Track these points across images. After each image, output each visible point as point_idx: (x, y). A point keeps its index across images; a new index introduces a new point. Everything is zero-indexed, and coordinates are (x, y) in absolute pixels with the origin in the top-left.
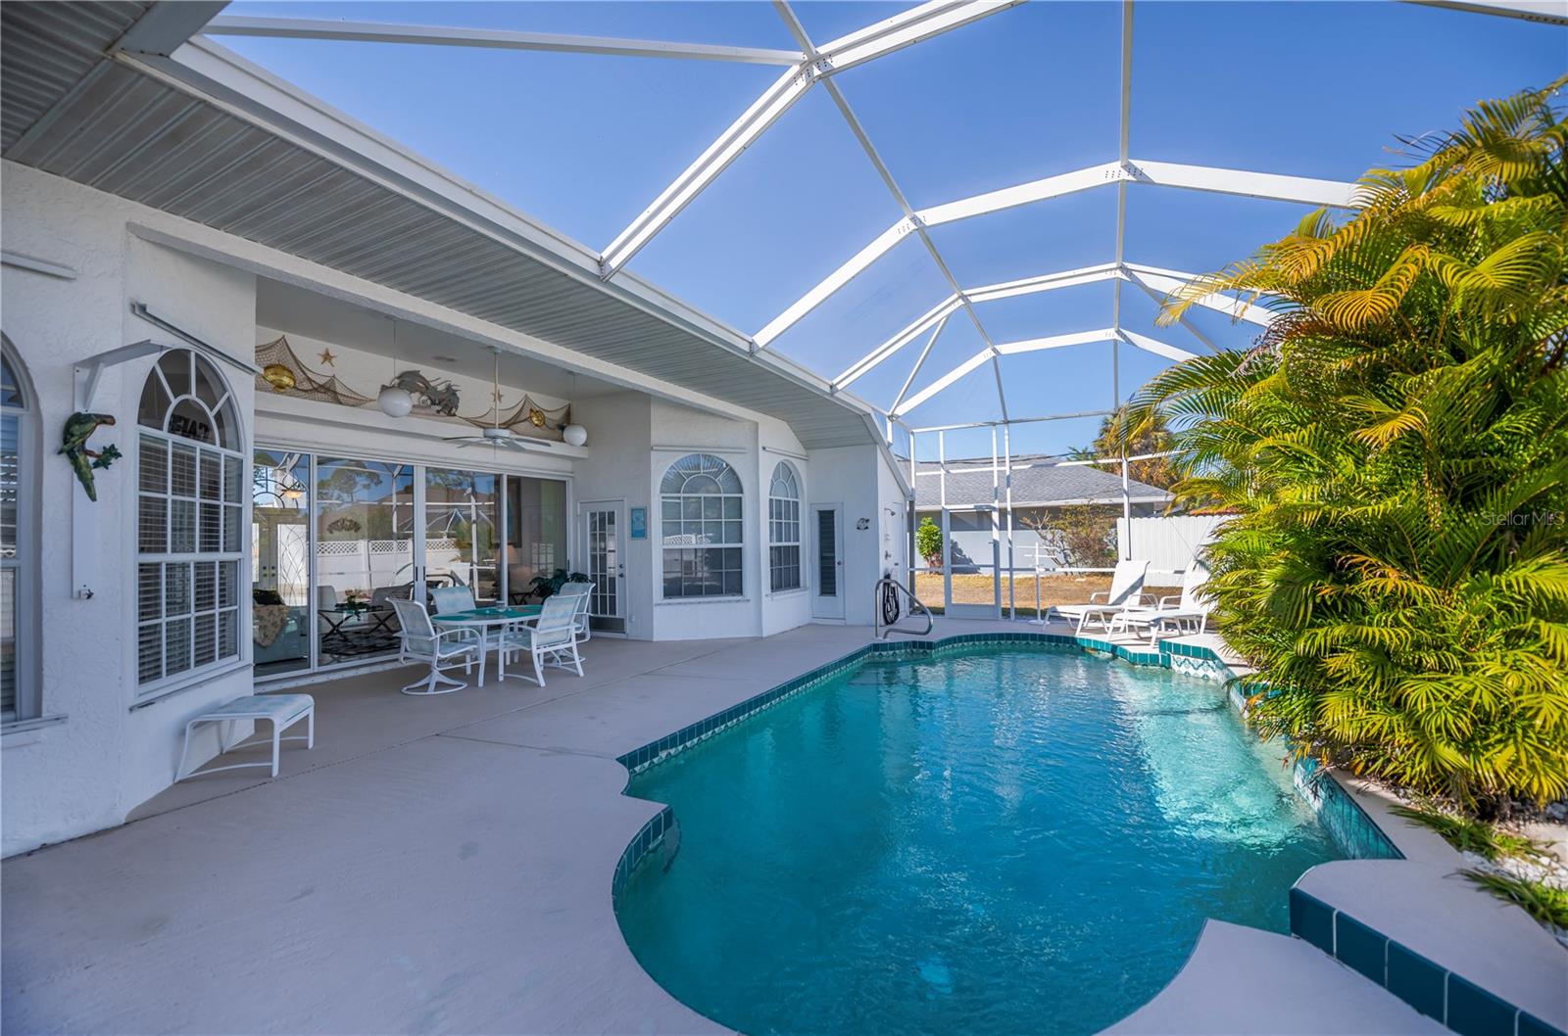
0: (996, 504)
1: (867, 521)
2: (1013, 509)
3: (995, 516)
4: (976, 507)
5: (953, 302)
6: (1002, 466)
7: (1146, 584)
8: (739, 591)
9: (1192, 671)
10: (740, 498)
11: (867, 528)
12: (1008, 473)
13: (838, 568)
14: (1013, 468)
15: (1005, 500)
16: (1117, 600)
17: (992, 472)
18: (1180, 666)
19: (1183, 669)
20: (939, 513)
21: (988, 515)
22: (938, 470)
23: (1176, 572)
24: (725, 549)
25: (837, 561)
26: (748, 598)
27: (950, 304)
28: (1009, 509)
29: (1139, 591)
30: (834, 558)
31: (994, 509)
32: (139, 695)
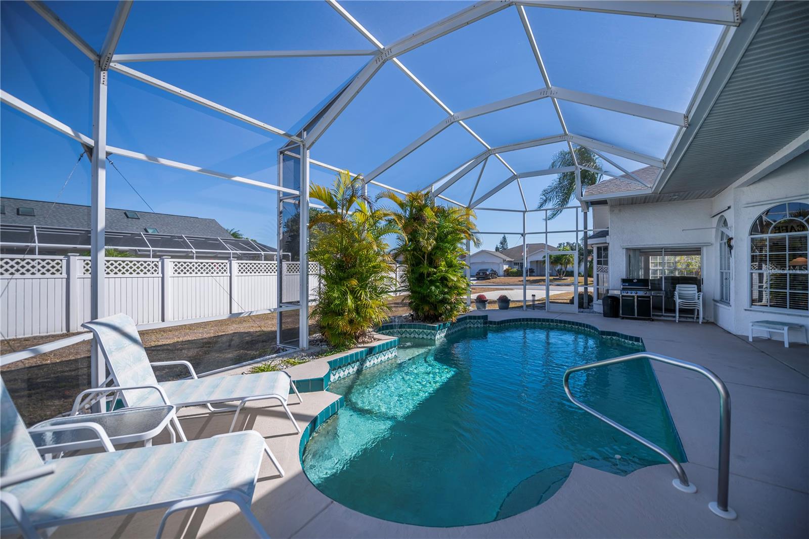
32: (750, 307)
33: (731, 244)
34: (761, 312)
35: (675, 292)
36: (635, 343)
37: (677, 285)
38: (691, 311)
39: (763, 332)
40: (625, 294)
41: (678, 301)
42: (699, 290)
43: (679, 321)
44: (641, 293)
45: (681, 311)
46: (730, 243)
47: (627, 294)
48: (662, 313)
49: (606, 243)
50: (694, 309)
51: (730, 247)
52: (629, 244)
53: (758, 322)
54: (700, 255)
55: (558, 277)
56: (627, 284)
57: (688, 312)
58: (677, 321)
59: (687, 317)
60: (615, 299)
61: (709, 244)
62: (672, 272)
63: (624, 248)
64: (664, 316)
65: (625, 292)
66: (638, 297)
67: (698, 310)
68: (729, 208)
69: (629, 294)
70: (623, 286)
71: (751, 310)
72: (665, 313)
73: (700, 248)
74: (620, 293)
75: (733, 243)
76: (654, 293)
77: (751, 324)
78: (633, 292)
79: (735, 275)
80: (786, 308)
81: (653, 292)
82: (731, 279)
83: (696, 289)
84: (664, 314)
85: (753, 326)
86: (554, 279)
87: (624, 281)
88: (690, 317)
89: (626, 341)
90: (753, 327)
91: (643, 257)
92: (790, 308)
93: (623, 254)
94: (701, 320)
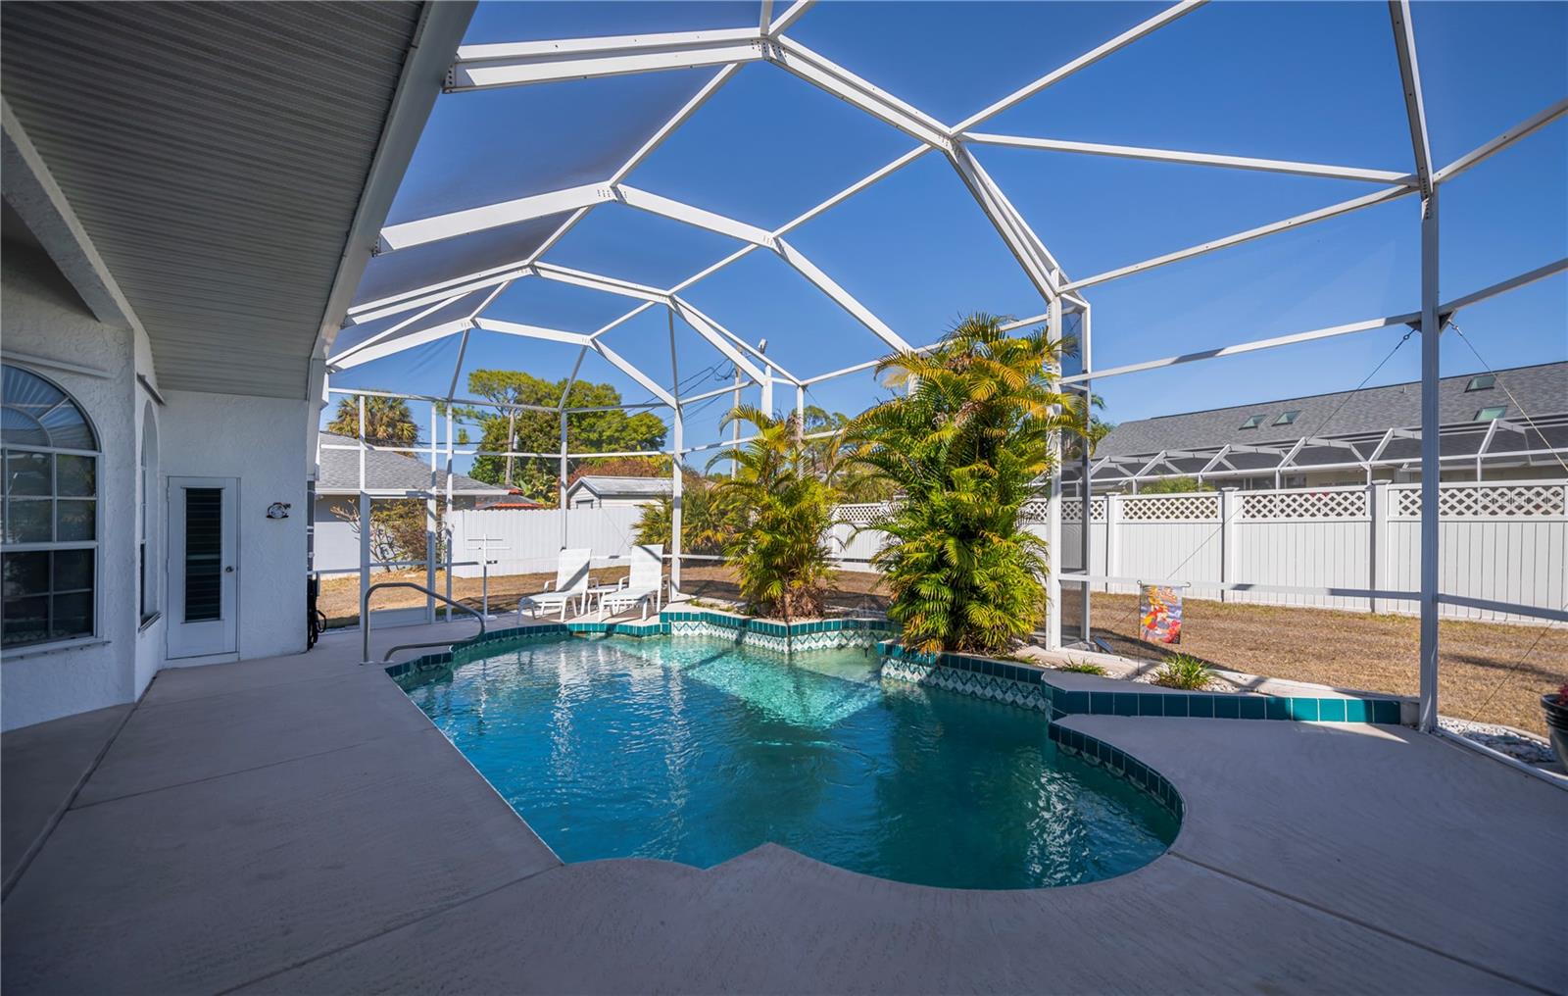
0: (434, 491)
1: (288, 506)
2: (454, 496)
3: (432, 505)
4: (408, 494)
5: (521, 268)
6: (441, 448)
7: (591, 568)
8: (88, 628)
9: (690, 632)
10: (93, 460)
11: (286, 516)
12: (450, 457)
13: (226, 580)
14: (455, 452)
15: (445, 487)
16: (565, 587)
17: (430, 454)
18: (679, 630)
19: (682, 632)
20: (357, 498)
21: (423, 503)
22: (358, 445)
23: (611, 557)
24: (56, 552)
25: (224, 565)
26: (105, 639)
27: (517, 269)
28: (450, 497)
29: (586, 576)
30: (218, 562)
31: (431, 496)
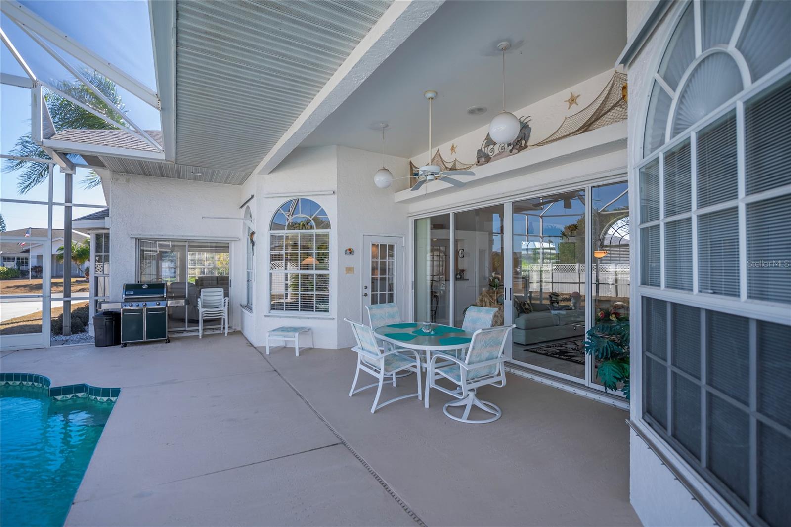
32: (270, 313)
33: (254, 240)
34: (278, 317)
35: (199, 299)
36: (112, 399)
37: (202, 290)
38: (217, 321)
39: (279, 341)
40: (128, 308)
41: (201, 310)
42: (226, 295)
43: (203, 336)
44: (152, 305)
45: (205, 321)
46: (252, 238)
47: (132, 308)
48: (185, 327)
49: (104, 229)
50: (220, 319)
51: (253, 243)
52: (141, 233)
53: (274, 330)
54: (229, 252)
55: (85, 279)
56: (132, 292)
57: (213, 322)
58: (200, 337)
59: (213, 329)
60: (114, 317)
61: (236, 240)
62: (211, 271)
63: (132, 238)
64: (188, 331)
65: (127, 304)
66: (148, 310)
67: (224, 319)
68: (252, 197)
69: (135, 307)
70: (126, 295)
71: (269, 316)
72: (188, 327)
73: (229, 243)
74: (120, 307)
75: (255, 238)
76: (171, 304)
77: (268, 334)
78: (141, 303)
79: (256, 276)
80: (298, 310)
81: (169, 302)
82: (253, 280)
83: (222, 293)
84: (187, 329)
85: (269, 336)
86: (77, 281)
87: (128, 287)
88: (216, 329)
89: (99, 398)
90: (270, 338)
91: (179, 253)
92: (301, 310)
93: (132, 246)
94: (226, 331)
